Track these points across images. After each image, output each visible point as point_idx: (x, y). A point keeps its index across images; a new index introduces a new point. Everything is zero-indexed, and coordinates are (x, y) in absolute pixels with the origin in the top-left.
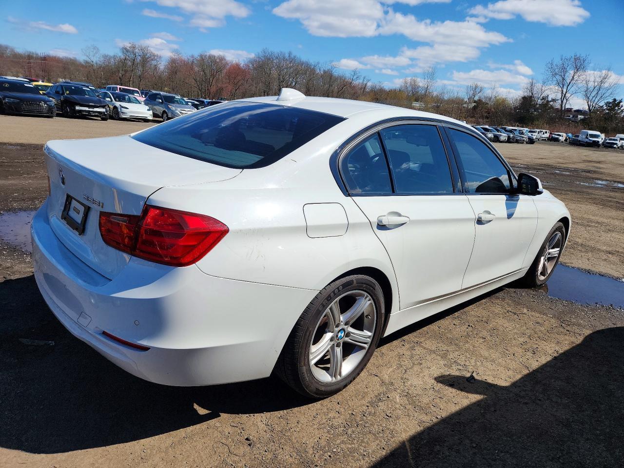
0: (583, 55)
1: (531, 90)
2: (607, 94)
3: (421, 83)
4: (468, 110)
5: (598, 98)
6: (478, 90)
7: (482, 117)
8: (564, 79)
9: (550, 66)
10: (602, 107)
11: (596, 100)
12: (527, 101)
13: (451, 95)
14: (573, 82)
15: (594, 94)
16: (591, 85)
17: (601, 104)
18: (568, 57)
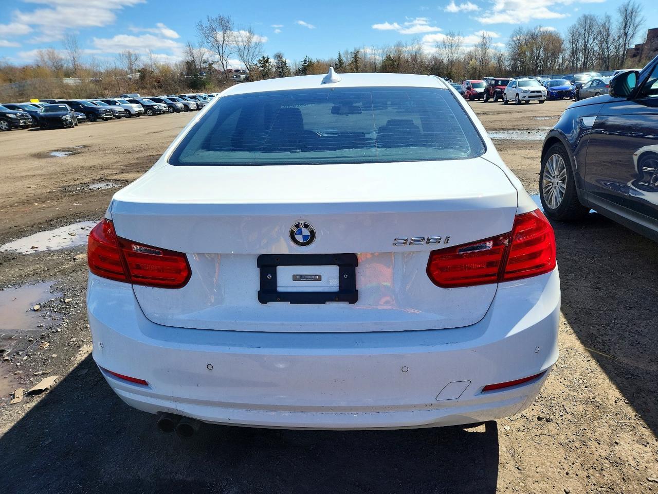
0: (226, 17)
1: (192, 54)
2: (257, 53)
3: (64, 55)
4: (136, 81)
5: (251, 56)
6: (133, 58)
7: (154, 87)
8: (216, 41)
9: (199, 27)
10: (256, 65)
11: (250, 59)
12: (190, 66)
13: (108, 66)
14: (225, 42)
15: (245, 54)
16: (241, 44)
17: (255, 62)
18: (214, 18)
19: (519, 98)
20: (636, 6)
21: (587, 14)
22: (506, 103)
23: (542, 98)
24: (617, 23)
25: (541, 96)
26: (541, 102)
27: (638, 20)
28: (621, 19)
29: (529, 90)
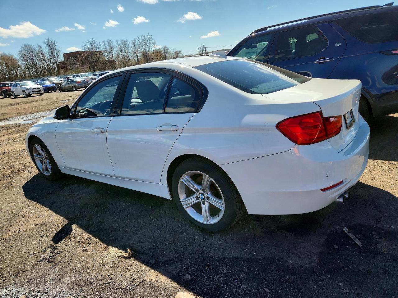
19: (26, 93)
20: (53, 41)
21: (26, 44)
22: (16, 97)
23: (42, 92)
24: (47, 50)
25: (40, 91)
26: (42, 94)
27: (57, 48)
28: (48, 48)
29: (31, 88)
